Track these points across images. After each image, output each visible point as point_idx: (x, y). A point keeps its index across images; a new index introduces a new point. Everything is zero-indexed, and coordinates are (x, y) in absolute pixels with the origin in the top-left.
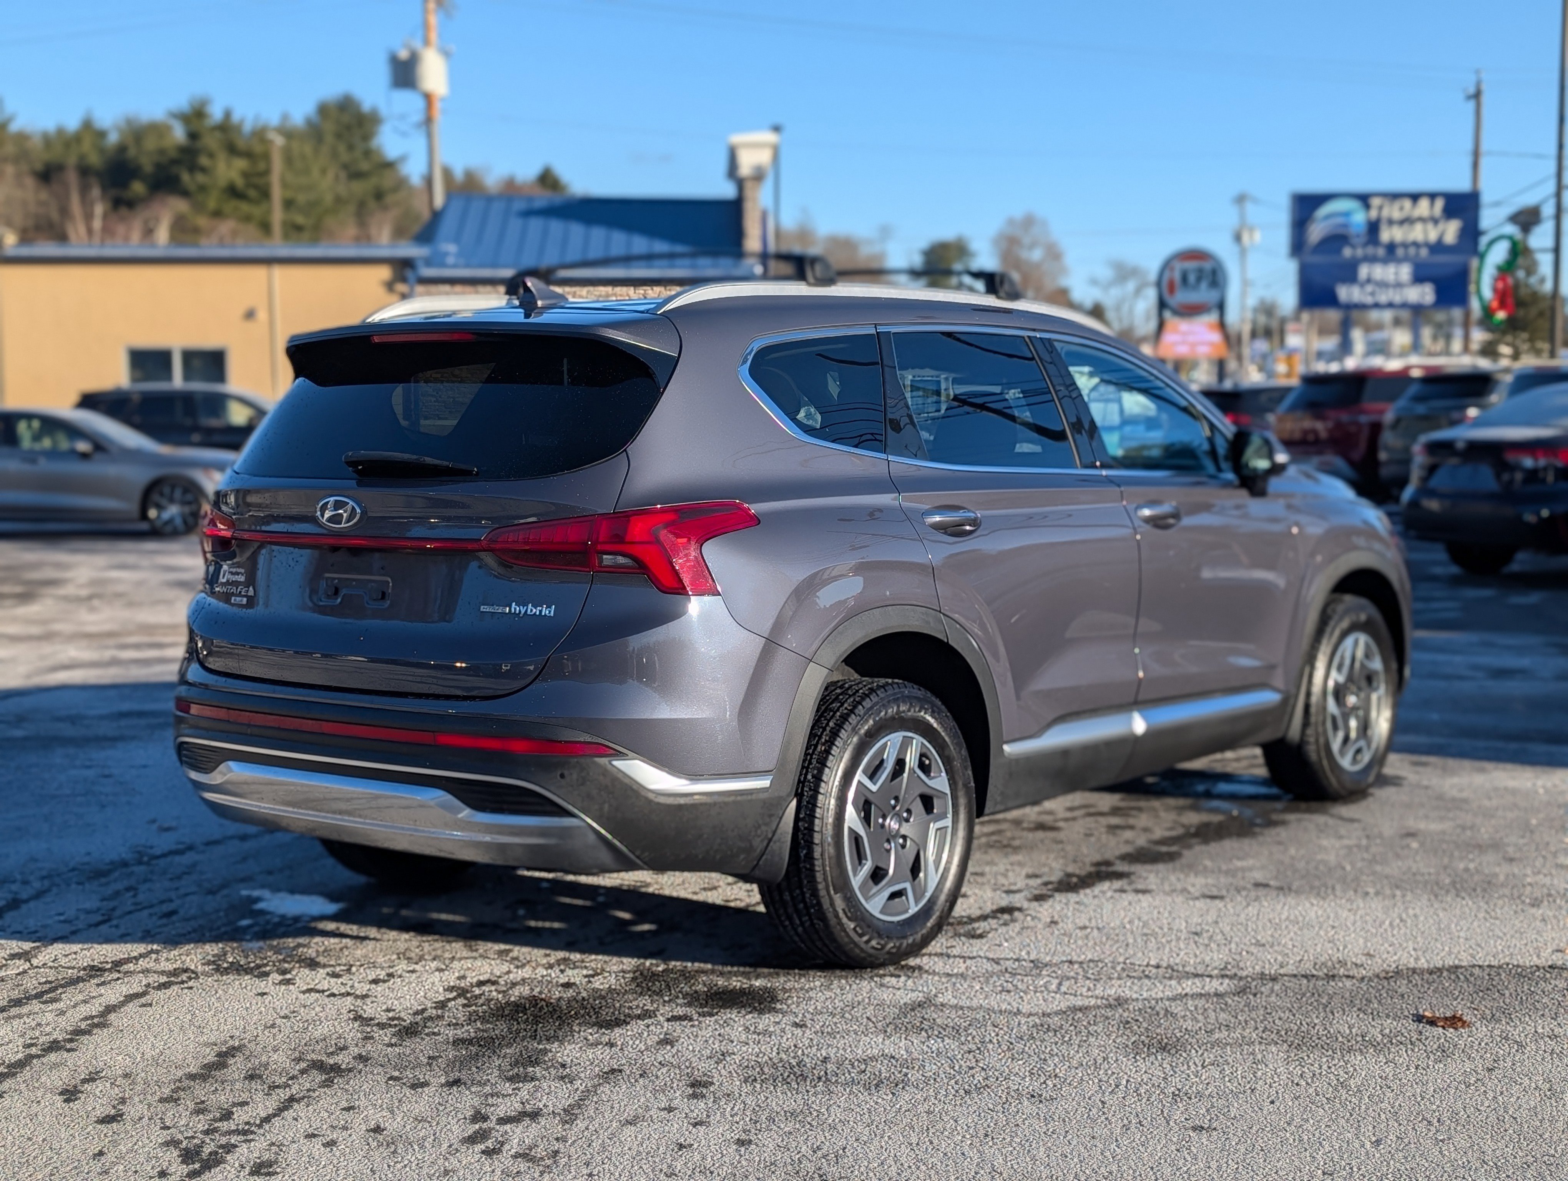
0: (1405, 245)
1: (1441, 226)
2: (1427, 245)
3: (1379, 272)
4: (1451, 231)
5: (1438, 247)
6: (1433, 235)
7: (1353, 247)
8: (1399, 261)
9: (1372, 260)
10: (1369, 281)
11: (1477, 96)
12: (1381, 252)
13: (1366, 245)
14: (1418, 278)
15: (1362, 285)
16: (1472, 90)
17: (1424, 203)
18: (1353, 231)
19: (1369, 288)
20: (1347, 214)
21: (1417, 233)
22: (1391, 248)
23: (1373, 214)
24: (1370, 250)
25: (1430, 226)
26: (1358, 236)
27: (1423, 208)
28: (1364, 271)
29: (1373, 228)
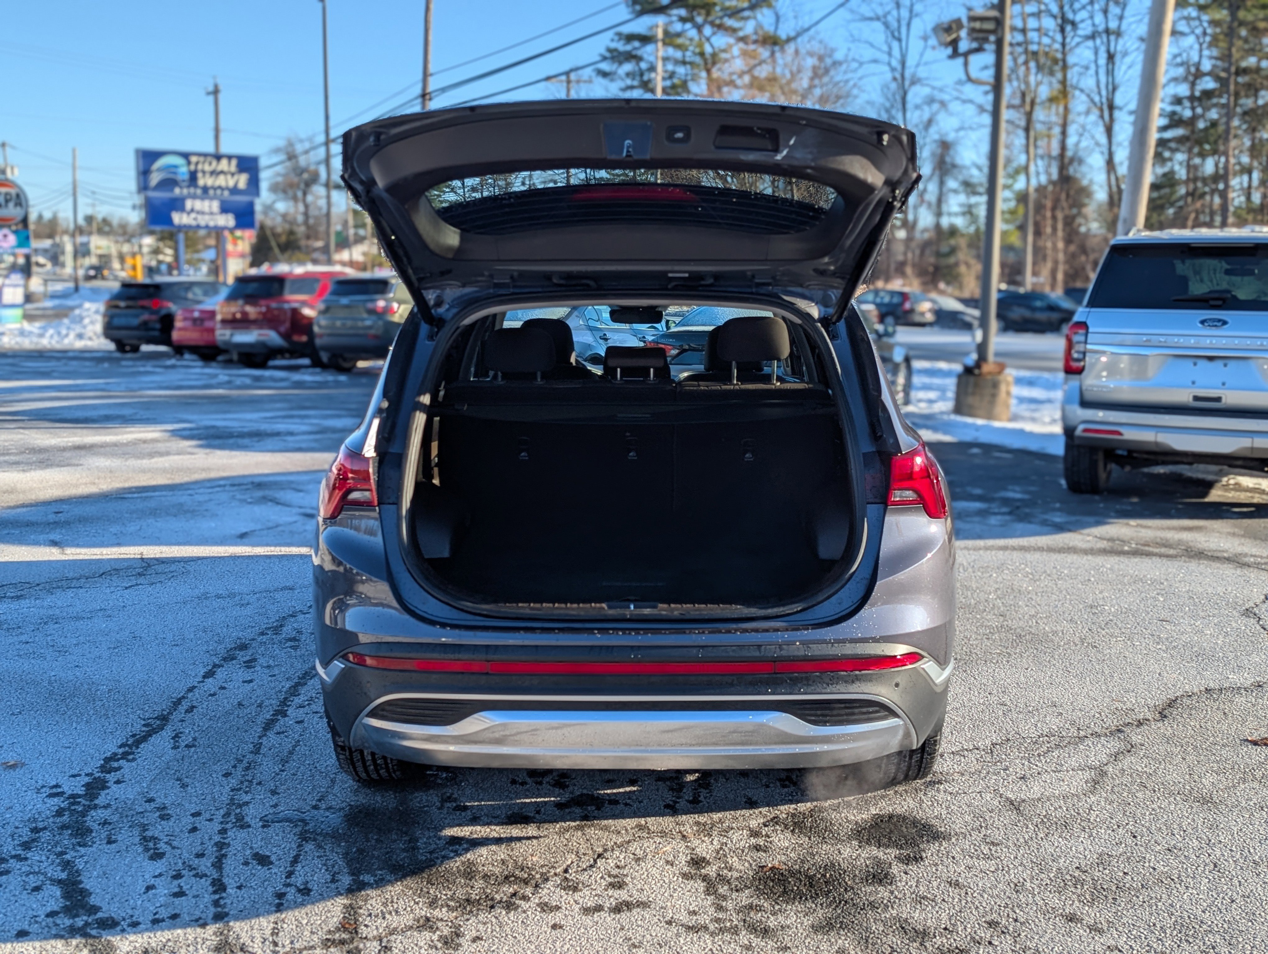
0: (215, 189)
1: (236, 177)
2: (227, 188)
3: (198, 205)
4: (242, 180)
5: (234, 191)
6: (231, 183)
7: (181, 187)
8: (212, 199)
9: (194, 197)
10: (192, 210)
11: (216, 92)
12: (199, 192)
13: (189, 187)
14: (224, 209)
15: (189, 213)
16: (211, 89)
17: (224, 162)
18: (179, 178)
19: (193, 215)
20: (176, 167)
21: (221, 181)
22: (205, 189)
23: (192, 167)
24: (192, 190)
25: (229, 177)
26: (184, 181)
27: (224, 165)
28: (189, 204)
29: (193, 177)
